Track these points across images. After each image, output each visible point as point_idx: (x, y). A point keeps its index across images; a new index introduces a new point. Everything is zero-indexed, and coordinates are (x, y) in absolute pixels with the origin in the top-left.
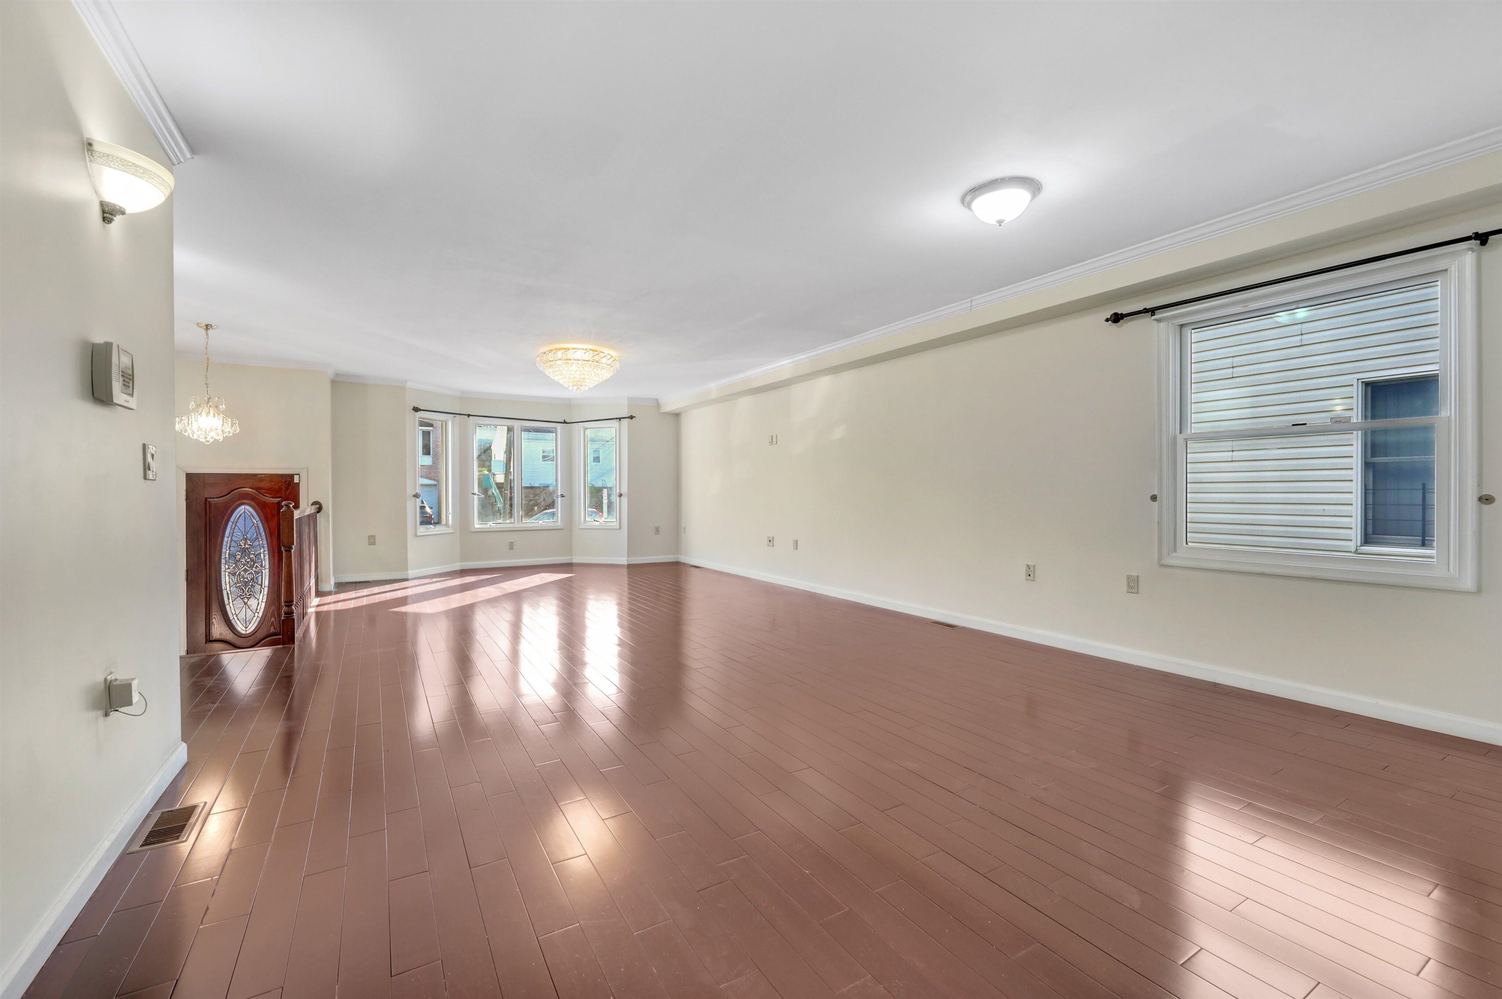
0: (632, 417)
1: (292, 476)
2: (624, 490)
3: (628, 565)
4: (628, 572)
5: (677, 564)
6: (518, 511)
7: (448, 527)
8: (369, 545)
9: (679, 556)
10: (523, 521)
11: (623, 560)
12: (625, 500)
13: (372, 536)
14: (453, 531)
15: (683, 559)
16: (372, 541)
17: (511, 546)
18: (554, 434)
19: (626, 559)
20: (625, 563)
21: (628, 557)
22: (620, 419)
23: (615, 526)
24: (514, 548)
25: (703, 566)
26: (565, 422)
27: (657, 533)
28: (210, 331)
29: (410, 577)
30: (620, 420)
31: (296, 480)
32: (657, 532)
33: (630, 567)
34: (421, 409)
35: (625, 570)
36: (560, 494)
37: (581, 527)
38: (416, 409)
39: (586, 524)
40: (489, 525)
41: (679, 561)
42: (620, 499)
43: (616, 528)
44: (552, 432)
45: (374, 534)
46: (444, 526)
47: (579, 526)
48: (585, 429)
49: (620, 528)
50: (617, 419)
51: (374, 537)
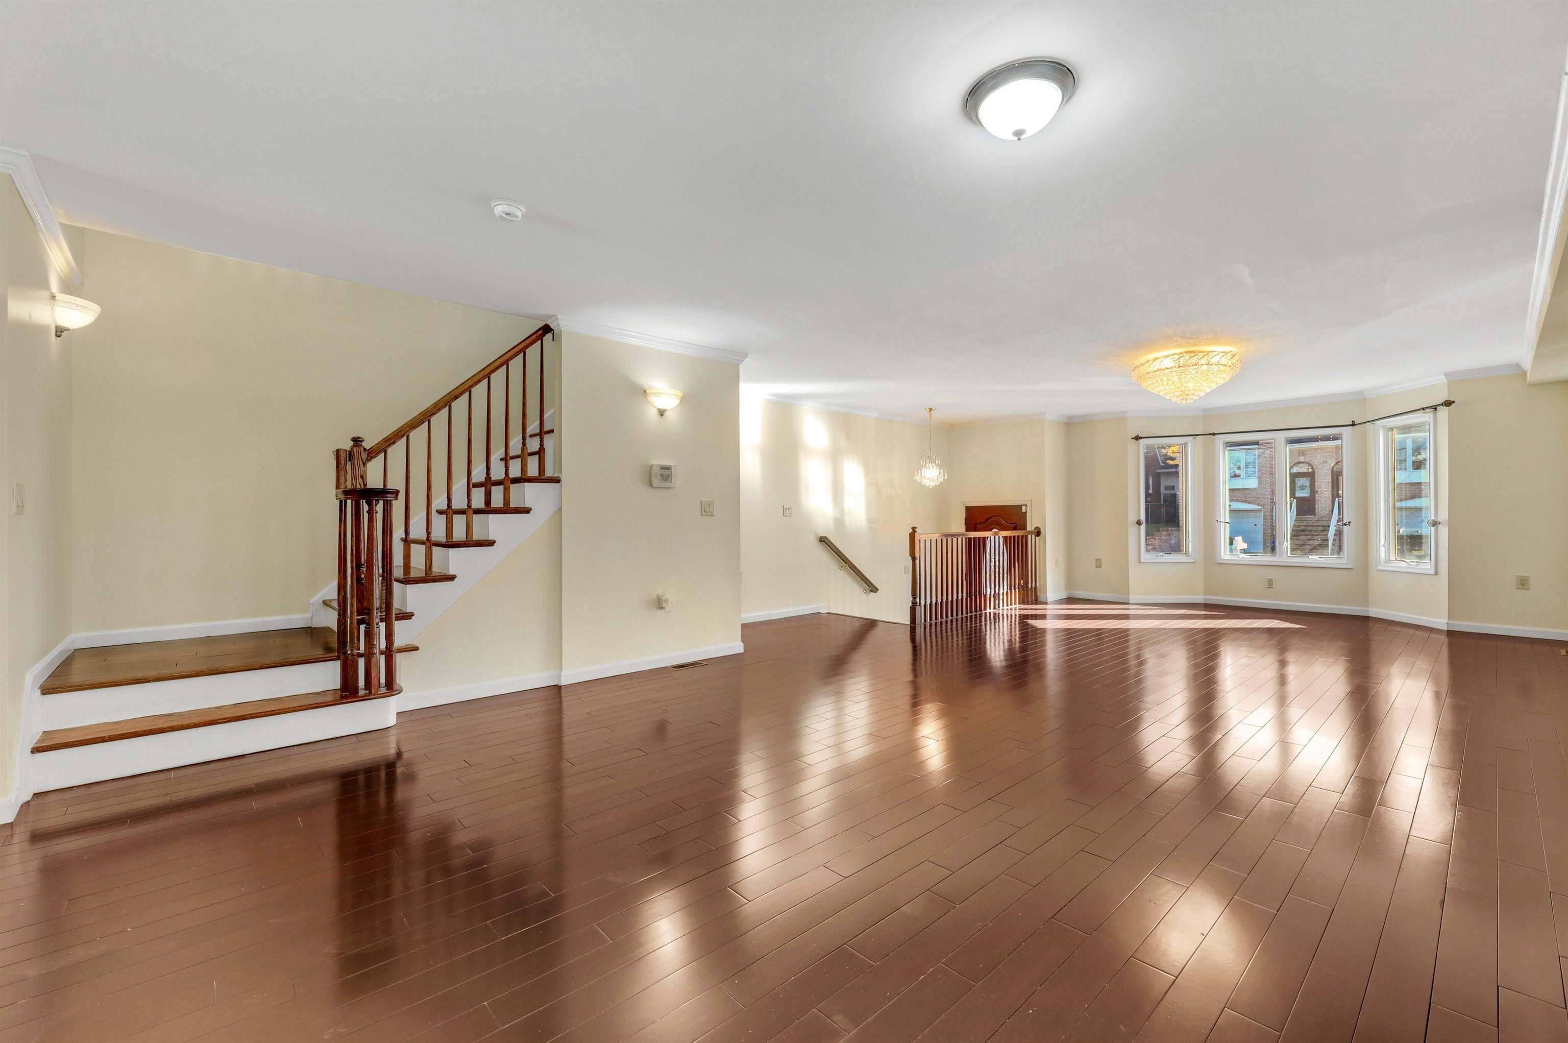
0: (1448, 403)
1: (1020, 506)
2: (1443, 516)
3: (1448, 631)
4: (1449, 644)
6: (1281, 542)
7: (1188, 556)
8: (1097, 567)
11: (1443, 623)
12: (1444, 531)
13: (1098, 559)
14: (1193, 561)
16: (1098, 563)
17: (1270, 584)
18: (1341, 441)
19: (1447, 621)
20: (1445, 627)
21: (1449, 619)
22: (1435, 407)
23: (1429, 570)
24: (1274, 587)
26: (1353, 424)
27: (1521, 587)
28: (932, 412)
29: (1130, 602)
31: (1024, 510)
32: (1524, 585)
33: (1450, 634)
34: (1142, 436)
35: (1444, 639)
37: (1379, 568)
38: (1137, 438)
39: (1390, 565)
40: (1241, 557)
42: (1435, 530)
43: (1431, 576)
45: (1100, 558)
46: (1184, 555)
47: (1377, 566)
49: (1436, 573)
50: (1429, 408)
51: (1100, 560)
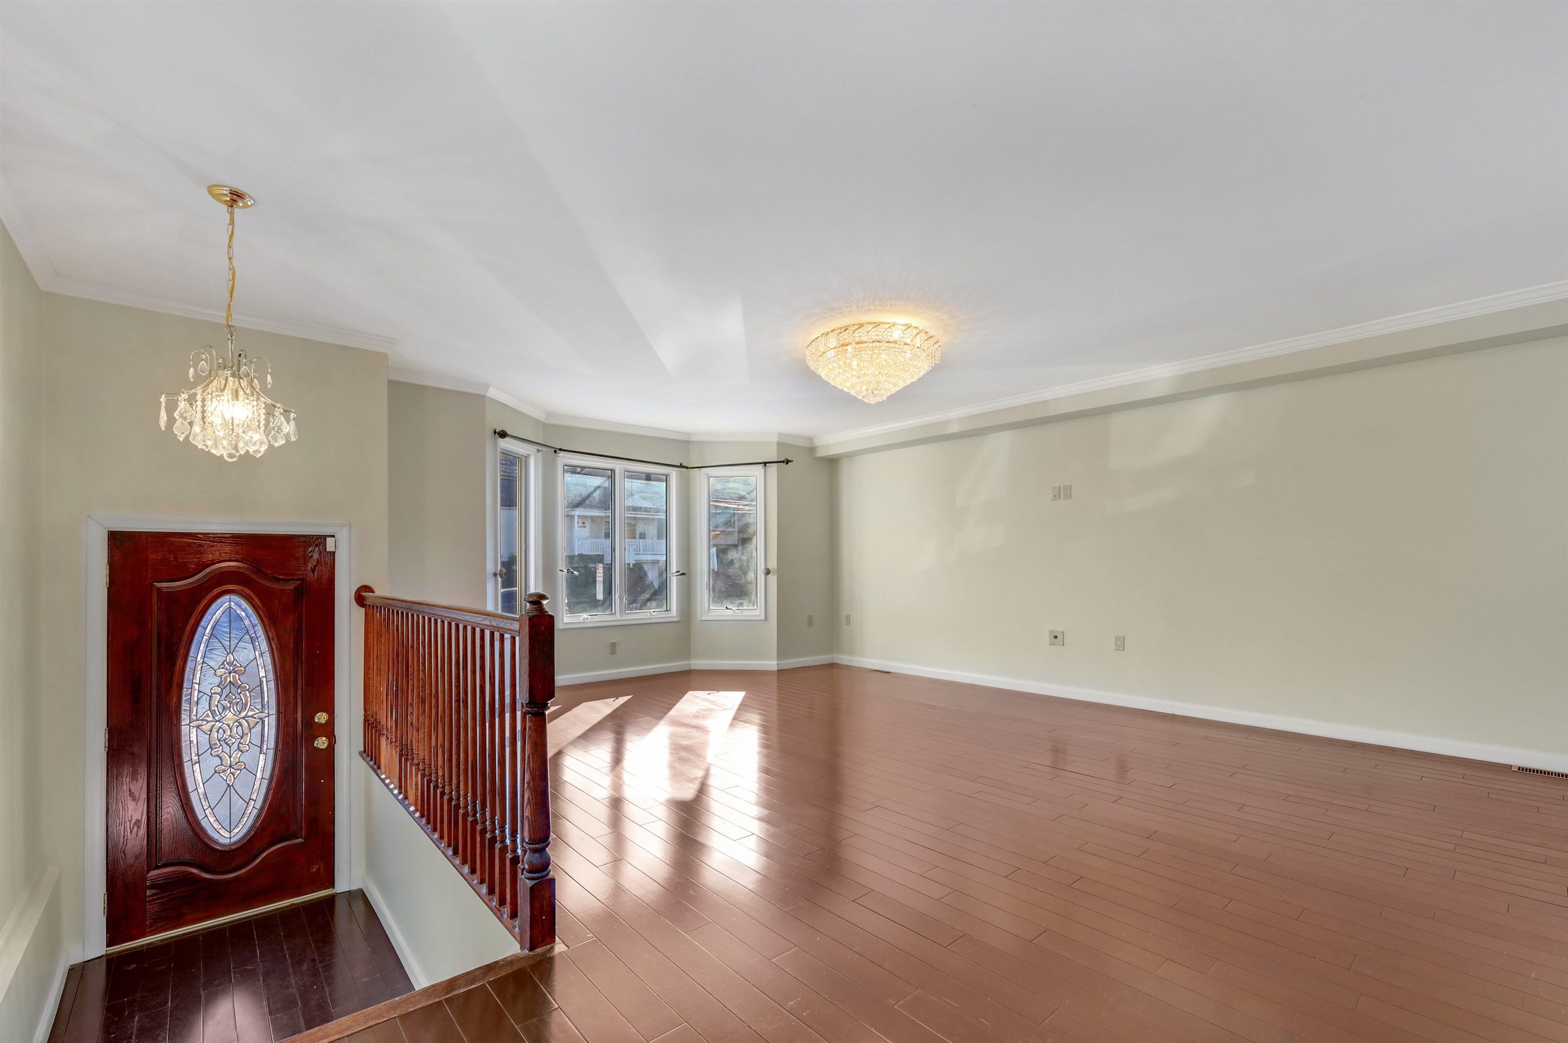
0: (784, 462)
2: (773, 564)
3: (778, 670)
4: (778, 680)
5: (833, 666)
6: (619, 596)
9: (835, 656)
10: (627, 612)
11: (771, 664)
12: (773, 579)
15: (844, 659)
17: (613, 647)
19: (775, 662)
20: (775, 669)
21: (777, 660)
22: (765, 463)
23: (758, 616)
24: (617, 652)
25: (890, 671)
26: (681, 466)
27: (810, 624)
30: (765, 465)
32: (811, 622)
33: (780, 672)
35: (775, 679)
36: (675, 571)
37: (703, 619)
39: (711, 615)
40: (581, 618)
41: (834, 662)
42: (766, 578)
43: (759, 618)
44: (660, 480)
47: (701, 617)
48: (709, 477)
49: (766, 619)
50: (761, 463)
